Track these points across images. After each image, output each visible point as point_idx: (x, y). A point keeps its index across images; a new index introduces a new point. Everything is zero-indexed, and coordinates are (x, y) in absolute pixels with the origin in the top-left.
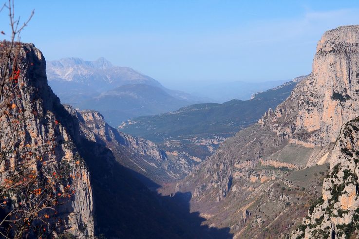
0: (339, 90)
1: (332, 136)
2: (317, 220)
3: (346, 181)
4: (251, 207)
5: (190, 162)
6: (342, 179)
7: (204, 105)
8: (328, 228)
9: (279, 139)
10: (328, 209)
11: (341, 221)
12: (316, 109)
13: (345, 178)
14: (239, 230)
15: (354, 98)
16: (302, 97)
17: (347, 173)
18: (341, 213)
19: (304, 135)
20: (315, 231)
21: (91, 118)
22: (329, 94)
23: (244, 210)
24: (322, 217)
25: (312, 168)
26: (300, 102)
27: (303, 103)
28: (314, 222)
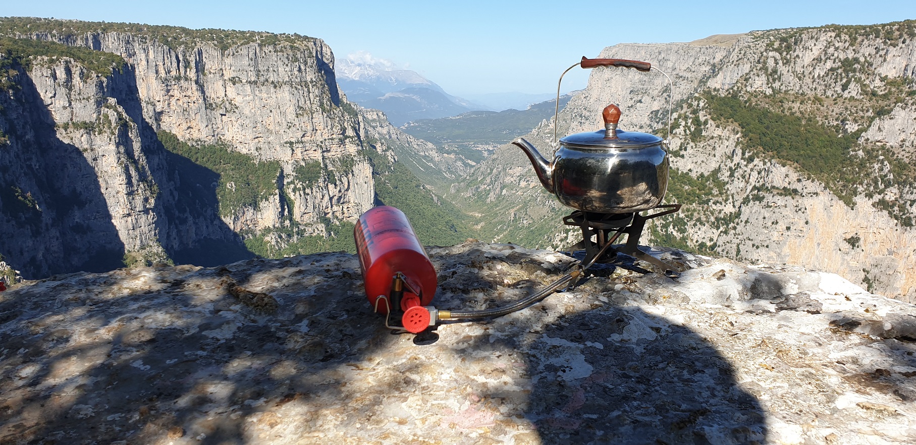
4: (518, 210)
5: (466, 165)
7: (482, 112)
12: (588, 122)
14: (506, 229)
16: (576, 110)
21: (375, 117)
23: (512, 212)
26: (574, 115)
27: (576, 116)
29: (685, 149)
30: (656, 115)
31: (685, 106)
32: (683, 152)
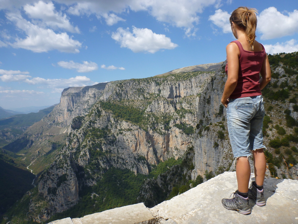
0: (70, 108)
1: (68, 123)
3: (74, 138)
4: (40, 150)
6: (72, 137)
7: (20, 115)
9: (49, 125)
10: (68, 148)
12: (62, 115)
13: (73, 137)
15: (74, 111)
16: (57, 111)
17: (74, 135)
18: (72, 149)
19: (58, 124)
22: (66, 110)
23: (37, 151)
24: (66, 151)
25: (62, 134)
26: (56, 113)
28: (63, 152)
30: (85, 110)
31: (94, 106)
32: (96, 122)
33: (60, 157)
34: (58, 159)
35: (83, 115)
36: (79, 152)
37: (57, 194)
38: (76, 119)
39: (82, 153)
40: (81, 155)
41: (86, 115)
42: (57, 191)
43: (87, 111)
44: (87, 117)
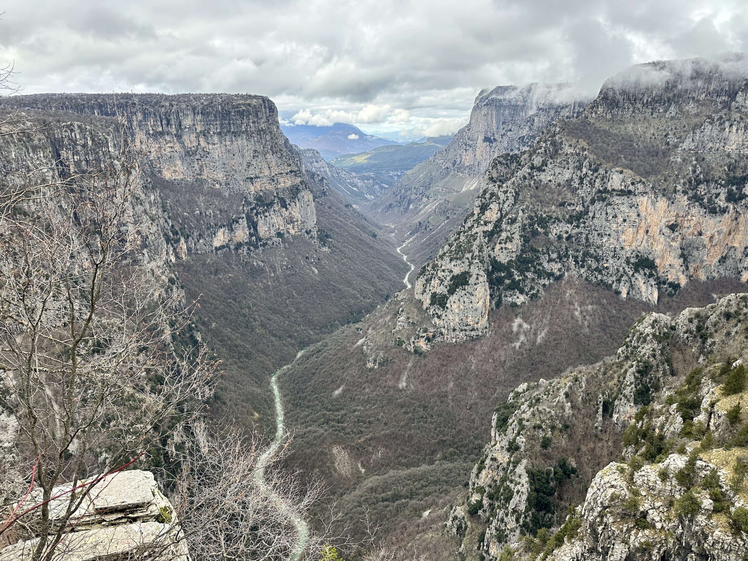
0: (489, 135)
1: (481, 169)
2: (469, 228)
3: (492, 200)
4: (423, 219)
5: (382, 188)
6: (488, 199)
8: (477, 233)
9: (444, 171)
10: (477, 220)
11: (485, 229)
12: (471, 149)
13: (490, 199)
15: (499, 140)
16: (461, 140)
17: (492, 195)
18: (486, 223)
19: (461, 168)
20: (468, 235)
22: (481, 138)
24: (473, 226)
25: (466, 192)
28: (466, 228)
29: (546, 166)
30: (522, 141)
32: (544, 168)
33: (459, 238)
34: (455, 240)
35: (516, 152)
36: (498, 233)
37: (447, 308)
38: (501, 159)
39: (504, 235)
40: (501, 238)
41: (524, 153)
42: (448, 301)
43: (528, 143)
44: (526, 156)
